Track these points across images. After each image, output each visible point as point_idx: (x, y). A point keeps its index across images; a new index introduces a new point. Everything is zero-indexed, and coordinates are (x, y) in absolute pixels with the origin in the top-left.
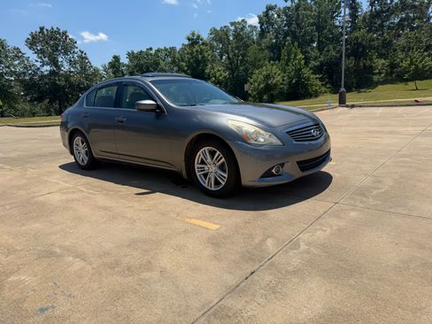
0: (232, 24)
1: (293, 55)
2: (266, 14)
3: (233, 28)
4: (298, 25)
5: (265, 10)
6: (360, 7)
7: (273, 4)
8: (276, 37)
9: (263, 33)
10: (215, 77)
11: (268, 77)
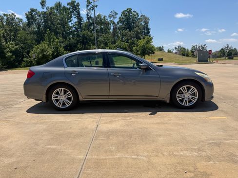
0: (5, 15)
1: (52, 39)
2: (31, 13)
3: (5, 18)
4: (52, 23)
5: (30, 11)
6: (83, 19)
7: (35, 8)
8: (38, 28)
9: (29, 24)
10: (9, 48)
11: (43, 51)
